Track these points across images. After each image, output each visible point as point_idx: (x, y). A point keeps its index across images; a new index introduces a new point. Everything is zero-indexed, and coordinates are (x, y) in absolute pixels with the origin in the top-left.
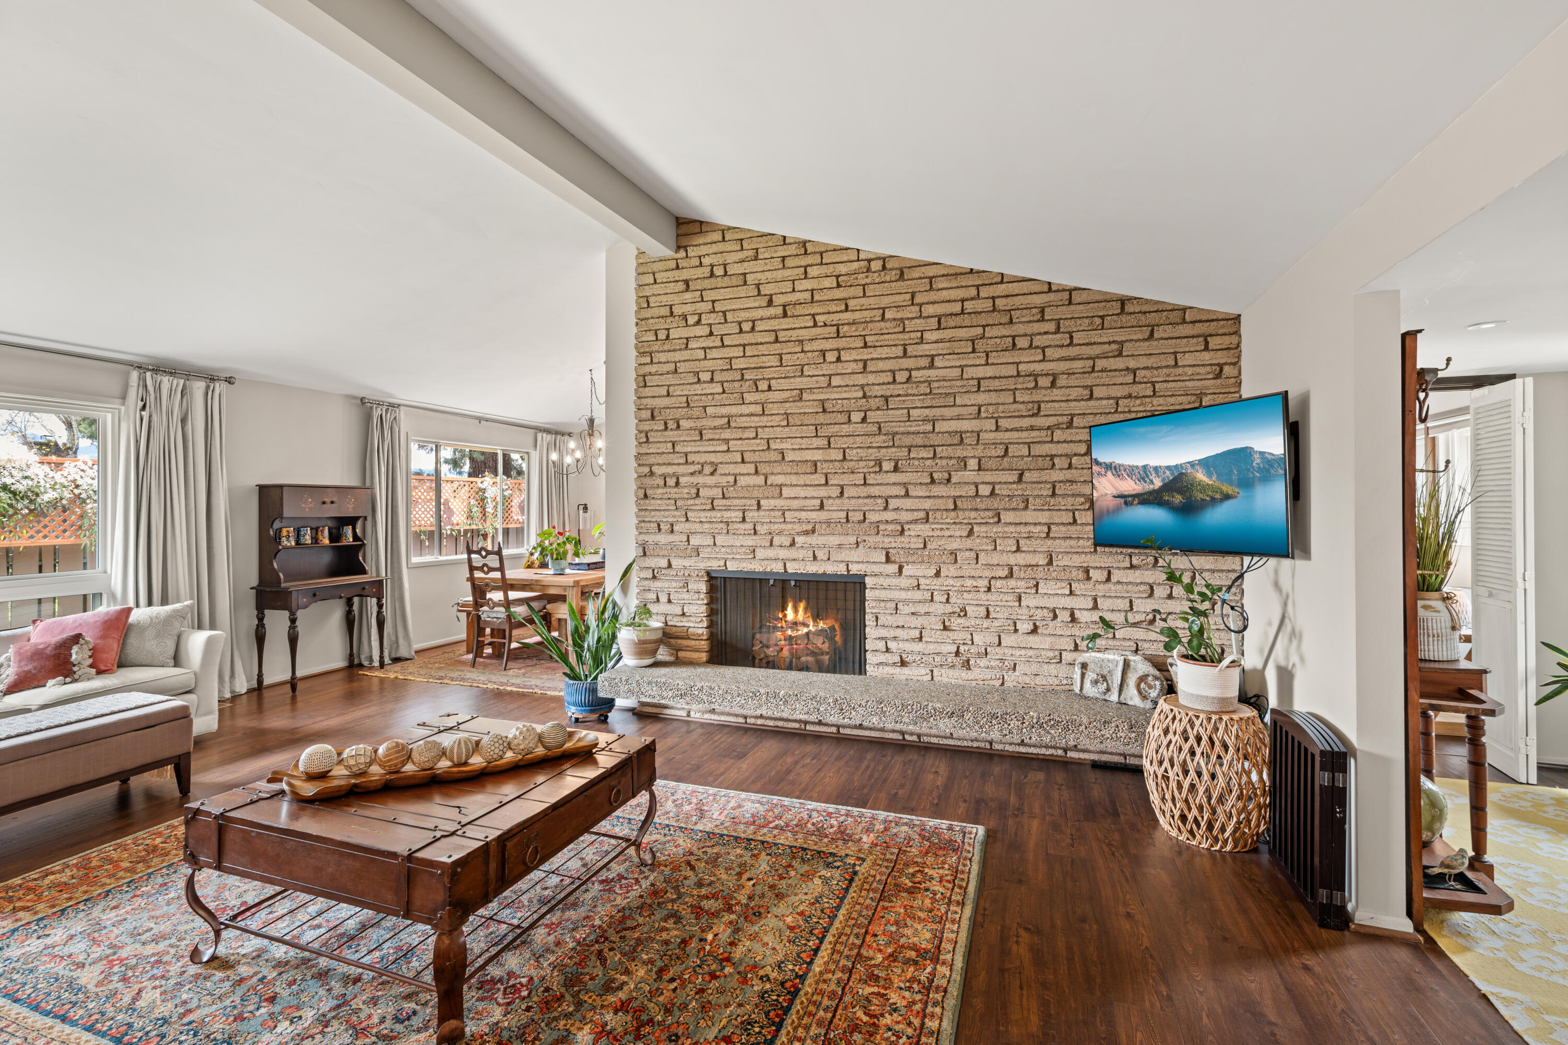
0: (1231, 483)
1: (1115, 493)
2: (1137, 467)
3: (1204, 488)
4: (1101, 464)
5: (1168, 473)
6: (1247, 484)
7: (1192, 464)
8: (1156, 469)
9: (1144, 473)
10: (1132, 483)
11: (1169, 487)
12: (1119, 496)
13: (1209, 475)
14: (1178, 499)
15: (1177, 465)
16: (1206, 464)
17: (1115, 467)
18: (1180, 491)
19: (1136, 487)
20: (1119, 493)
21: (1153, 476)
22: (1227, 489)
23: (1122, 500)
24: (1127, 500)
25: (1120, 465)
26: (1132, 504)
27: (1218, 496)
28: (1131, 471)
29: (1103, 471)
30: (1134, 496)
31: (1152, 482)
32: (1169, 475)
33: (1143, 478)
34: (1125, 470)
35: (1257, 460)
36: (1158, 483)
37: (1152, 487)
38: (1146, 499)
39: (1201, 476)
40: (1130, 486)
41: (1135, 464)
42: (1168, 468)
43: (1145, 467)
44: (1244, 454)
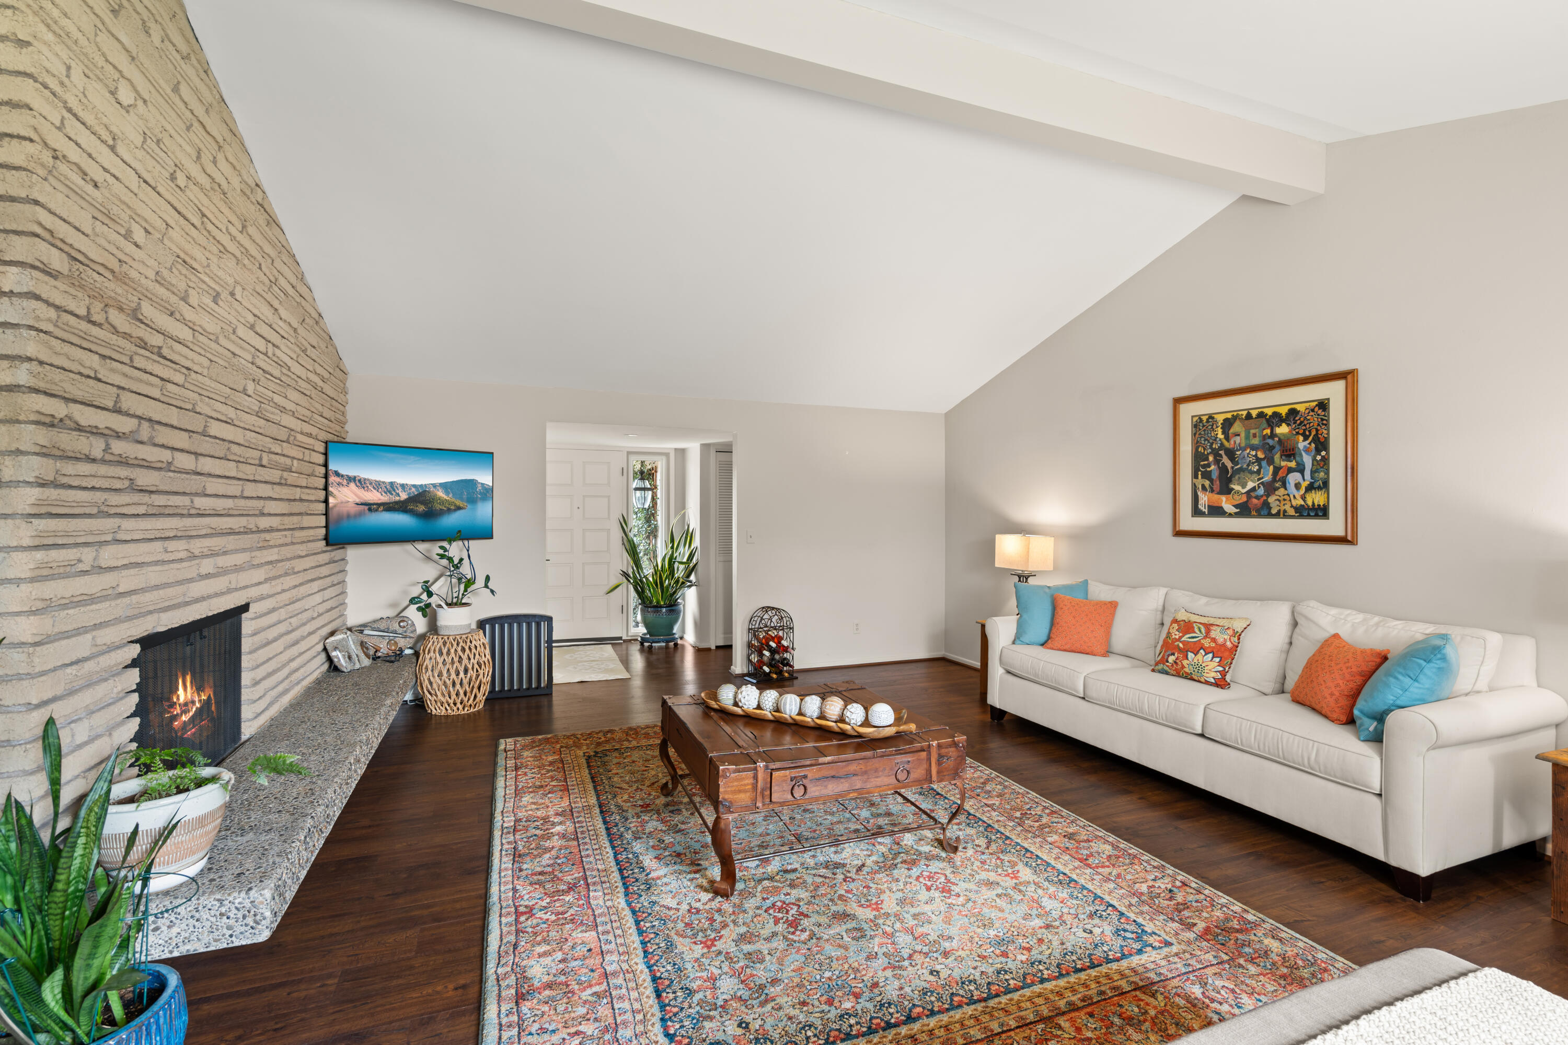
0: (462, 499)
1: (358, 501)
2: (383, 482)
3: (442, 502)
4: (342, 476)
5: (413, 489)
6: (472, 501)
7: (434, 486)
8: (403, 486)
9: (391, 487)
10: (379, 495)
11: (413, 499)
12: (362, 504)
13: (447, 493)
14: (421, 508)
15: (421, 486)
16: (445, 486)
17: (360, 481)
18: (423, 503)
19: (382, 498)
20: (362, 501)
21: (400, 491)
22: (458, 503)
23: (366, 508)
24: (372, 507)
25: (365, 479)
26: (377, 510)
27: (453, 507)
28: (378, 485)
29: (345, 482)
30: (379, 505)
31: (398, 495)
32: (414, 491)
33: (388, 492)
34: (371, 484)
35: (479, 488)
36: (404, 496)
37: (397, 498)
38: (390, 507)
39: (441, 494)
40: (374, 496)
41: (382, 480)
42: (414, 486)
43: (392, 484)
44: (471, 483)
